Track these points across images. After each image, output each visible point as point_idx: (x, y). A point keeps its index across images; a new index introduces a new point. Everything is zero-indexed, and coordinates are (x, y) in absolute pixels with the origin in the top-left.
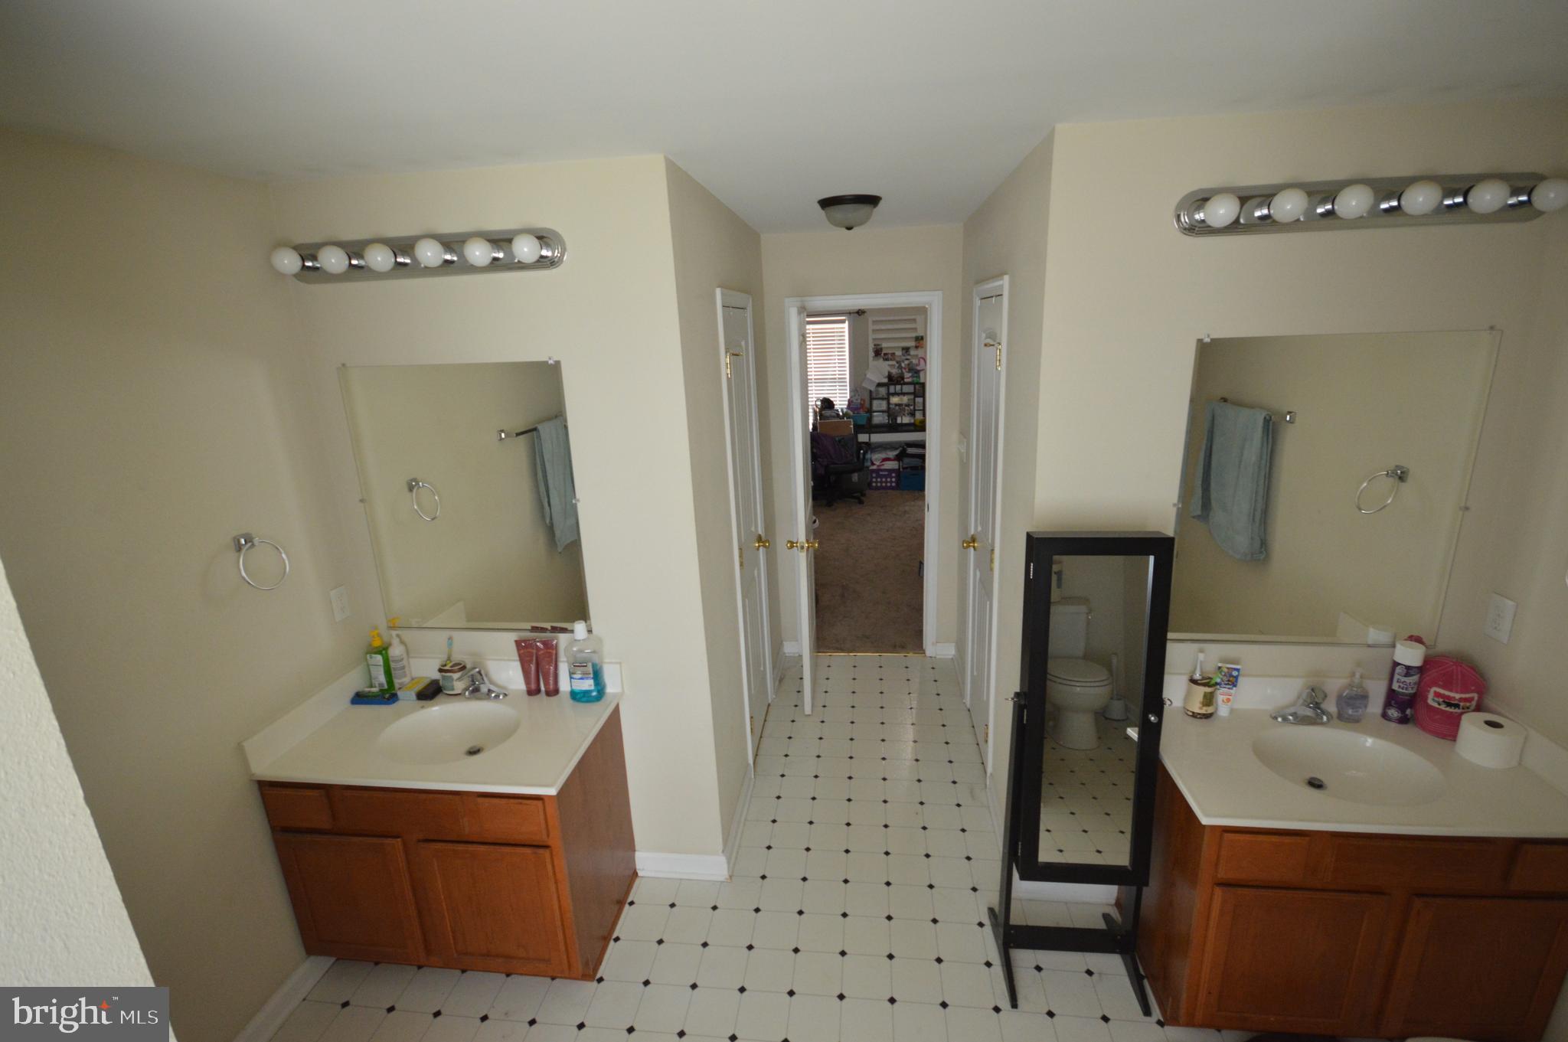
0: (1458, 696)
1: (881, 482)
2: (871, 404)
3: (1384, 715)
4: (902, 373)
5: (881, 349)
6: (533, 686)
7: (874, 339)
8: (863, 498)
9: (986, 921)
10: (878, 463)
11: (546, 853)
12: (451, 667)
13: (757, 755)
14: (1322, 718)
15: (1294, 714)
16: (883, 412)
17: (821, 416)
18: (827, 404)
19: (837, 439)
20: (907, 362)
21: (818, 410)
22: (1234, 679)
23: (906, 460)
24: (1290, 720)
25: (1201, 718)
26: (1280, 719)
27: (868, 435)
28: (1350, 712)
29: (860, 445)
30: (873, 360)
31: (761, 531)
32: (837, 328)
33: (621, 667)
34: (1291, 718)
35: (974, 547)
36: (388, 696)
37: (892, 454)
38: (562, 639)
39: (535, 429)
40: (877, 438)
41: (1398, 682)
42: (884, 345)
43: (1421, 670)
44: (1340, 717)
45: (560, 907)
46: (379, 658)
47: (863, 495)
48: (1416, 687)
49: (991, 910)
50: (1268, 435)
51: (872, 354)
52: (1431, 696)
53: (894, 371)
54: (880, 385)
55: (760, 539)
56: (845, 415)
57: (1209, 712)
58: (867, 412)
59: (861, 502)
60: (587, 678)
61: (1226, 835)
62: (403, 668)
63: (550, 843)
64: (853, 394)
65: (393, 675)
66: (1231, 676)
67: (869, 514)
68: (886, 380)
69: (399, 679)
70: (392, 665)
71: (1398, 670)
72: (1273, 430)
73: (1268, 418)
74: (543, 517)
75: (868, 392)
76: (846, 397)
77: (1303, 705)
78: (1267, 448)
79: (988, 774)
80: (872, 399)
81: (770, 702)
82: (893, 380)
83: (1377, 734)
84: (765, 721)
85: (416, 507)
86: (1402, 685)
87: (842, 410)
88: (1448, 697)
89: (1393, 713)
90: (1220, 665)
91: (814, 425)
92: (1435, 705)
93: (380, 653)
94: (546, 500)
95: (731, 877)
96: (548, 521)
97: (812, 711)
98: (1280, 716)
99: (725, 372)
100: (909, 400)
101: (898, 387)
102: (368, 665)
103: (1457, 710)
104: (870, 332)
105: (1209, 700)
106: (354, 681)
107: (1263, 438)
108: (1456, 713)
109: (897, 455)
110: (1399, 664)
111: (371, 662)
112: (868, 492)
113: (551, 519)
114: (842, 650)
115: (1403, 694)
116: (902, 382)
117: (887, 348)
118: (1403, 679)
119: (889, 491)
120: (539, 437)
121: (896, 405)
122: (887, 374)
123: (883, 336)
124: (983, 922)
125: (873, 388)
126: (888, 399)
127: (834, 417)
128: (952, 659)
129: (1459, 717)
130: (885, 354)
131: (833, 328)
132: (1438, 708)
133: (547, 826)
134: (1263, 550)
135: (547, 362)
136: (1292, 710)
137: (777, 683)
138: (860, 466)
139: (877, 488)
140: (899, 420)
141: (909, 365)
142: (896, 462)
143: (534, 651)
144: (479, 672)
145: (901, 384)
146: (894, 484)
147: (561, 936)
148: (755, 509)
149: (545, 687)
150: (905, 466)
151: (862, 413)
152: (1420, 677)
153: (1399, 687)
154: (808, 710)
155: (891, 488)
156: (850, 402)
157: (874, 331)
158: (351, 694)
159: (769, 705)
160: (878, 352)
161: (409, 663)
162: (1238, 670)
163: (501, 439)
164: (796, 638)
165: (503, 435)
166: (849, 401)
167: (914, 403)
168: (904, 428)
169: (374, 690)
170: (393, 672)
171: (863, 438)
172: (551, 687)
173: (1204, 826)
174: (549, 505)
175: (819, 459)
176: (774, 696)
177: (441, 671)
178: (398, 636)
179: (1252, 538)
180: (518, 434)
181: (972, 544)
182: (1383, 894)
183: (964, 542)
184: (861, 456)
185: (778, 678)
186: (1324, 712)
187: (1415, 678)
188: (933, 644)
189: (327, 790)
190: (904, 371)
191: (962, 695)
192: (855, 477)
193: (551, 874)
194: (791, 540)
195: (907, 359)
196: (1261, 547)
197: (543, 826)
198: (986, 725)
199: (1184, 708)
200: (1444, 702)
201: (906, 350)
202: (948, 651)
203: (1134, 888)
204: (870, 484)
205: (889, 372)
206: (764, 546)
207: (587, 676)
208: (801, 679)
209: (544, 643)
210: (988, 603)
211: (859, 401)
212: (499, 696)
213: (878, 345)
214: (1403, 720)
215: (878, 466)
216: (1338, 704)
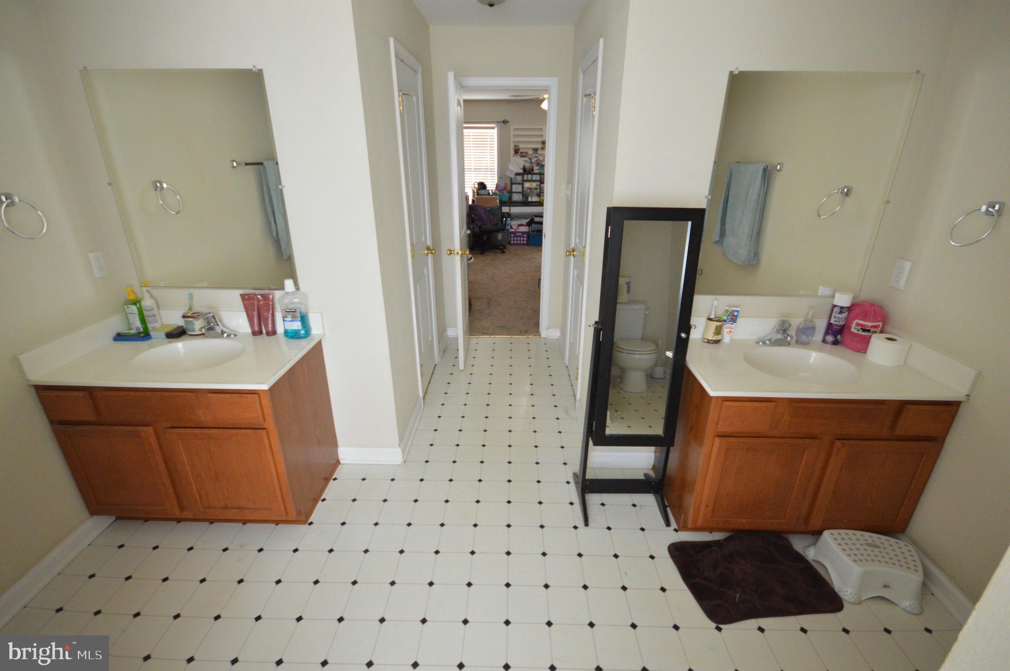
0: (870, 324)
1: (517, 240)
2: (511, 188)
3: (824, 341)
4: (532, 167)
5: (519, 149)
6: (256, 328)
7: (514, 142)
8: (504, 250)
9: (572, 480)
10: (515, 227)
11: (264, 433)
12: (192, 314)
13: (426, 393)
14: (787, 338)
15: (770, 340)
16: (519, 193)
17: (478, 194)
18: (482, 186)
19: (488, 209)
20: (536, 159)
21: (476, 191)
22: (735, 317)
23: (534, 226)
24: (767, 343)
25: (713, 343)
26: (761, 343)
27: (508, 208)
28: (804, 338)
29: (504, 215)
30: (514, 156)
31: (429, 243)
32: (489, 133)
33: (322, 315)
34: (768, 342)
35: (573, 255)
36: (144, 335)
37: (524, 222)
38: (278, 294)
39: (261, 164)
40: (515, 210)
41: (835, 317)
42: (521, 146)
43: (849, 309)
44: (797, 342)
45: (277, 472)
46: (134, 308)
47: (505, 248)
48: (845, 320)
49: (575, 475)
50: (765, 181)
51: (512, 152)
52: (853, 326)
53: (528, 165)
54: (517, 174)
55: (428, 249)
56: (494, 194)
57: (718, 339)
58: (508, 193)
59: (503, 252)
60: (296, 321)
61: (725, 402)
62: (154, 315)
63: (266, 426)
64: (499, 180)
65: (147, 321)
66: (733, 316)
67: (508, 259)
68: (521, 171)
69: (152, 324)
70: (145, 313)
71: (836, 310)
72: (768, 177)
73: (766, 168)
74: (271, 232)
75: (510, 179)
76: (494, 182)
77: (776, 332)
78: (764, 187)
79: (577, 400)
80: (512, 184)
81: (436, 363)
82: (526, 171)
83: (820, 350)
84: (433, 374)
85: (161, 202)
86: (837, 320)
87: (492, 190)
88: (864, 325)
89: (830, 338)
90: (727, 308)
91: (473, 201)
92: (856, 331)
93: (135, 304)
94: (273, 219)
95: (405, 462)
96: (274, 234)
97: (465, 367)
98: (761, 341)
99: (398, 109)
100: (536, 185)
101: (530, 176)
102: (126, 313)
103: (869, 334)
104: (512, 137)
105: (718, 331)
106: (117, 325)
107: (761, 182)
108: (868, 335)
109: (528, 223)
110: (836, 306)
111: (128, 311)
112: (508, 247)
113: (277, 234)
114: (486, 334)
115: (836, 325)
116: (532, 173)
117: (522, 148)
118: (838, 315)
119: (522, 246)
120: (265, 170)
121: (528, 188)
122: (522, 167)
123: (520, 139)
124: (570, 481)
125: (513, 176)
126: (523, 184)
127: (486, 195)
128: (558, 339)
129: (870, 337)
130: (521, 153)
131: (487, 133)
132: (857, 334)
133: (263, 414)
134: (756, 258)
135: (252, 70)
136: (769, 337)
137: (442, 353)
138: (503, 228)
139: (514, 244)
140: (530, 199)
141: (537, 161)
142: (527, 227)
143: (256, 303)
144: (213, 317)
145: (532, 174)
146: (525, 242)
147: (278, 491)
148: (425, 229)
149: (265, 329)
150: (532, 230)
151: (505, 193)
152: (848, 314)
153: (835, 321)
154: (461, 367)
155: (523, 244)
156: (497, 186)
157: (515, 136)
158: (114, 334)
159: (436, 365)
160: (516, 151)
161: (159, 314)
162: (738, 311)
163: (234, 167)
164: (455, 326)
165: (235, 164)
166: (497, 184)
167: (540, 187)
168: (533, 204)
169: (132, 332)
170: (146, 318)
171: (505, 209)
172: (270, 329)
173: (712, 397)
174: (275, 223)
175: (476, 222)
176: (439, 360)
177: (184, 317)
178: (148, 291)
179: (750, 251)
180: (246, 164)
181: (572, 253)
182: (816, 438)
183: (567, 251)
184: (504, 222)
185: (443, 349)
186: (788, 335)
187: (844, 315)
188: (546, 329)
189: (90, 391)
190: (534, 165)
191: (563, 358)
192: (500, 236)
193: (268, 448)
194: (450, 249)
195: (536, 157)
196: (755, 256)
197: (260, 413)
198: (577, 368)
199: (703, 338)
200: (861, 329)
201: (536, 150)
202: (555, 334)
203: (665, 448)
204: (509, 243)
205: (524, 166)
206: (432, 253)
207: (295, 319)
208: (458, 350)
209: (262, 295)
210: (581, 288)
211: (503, 185)
212: (230, 336)
213: (517, 146)
214: (836, 343)
215: (515, 229)
216: (797, 334)
